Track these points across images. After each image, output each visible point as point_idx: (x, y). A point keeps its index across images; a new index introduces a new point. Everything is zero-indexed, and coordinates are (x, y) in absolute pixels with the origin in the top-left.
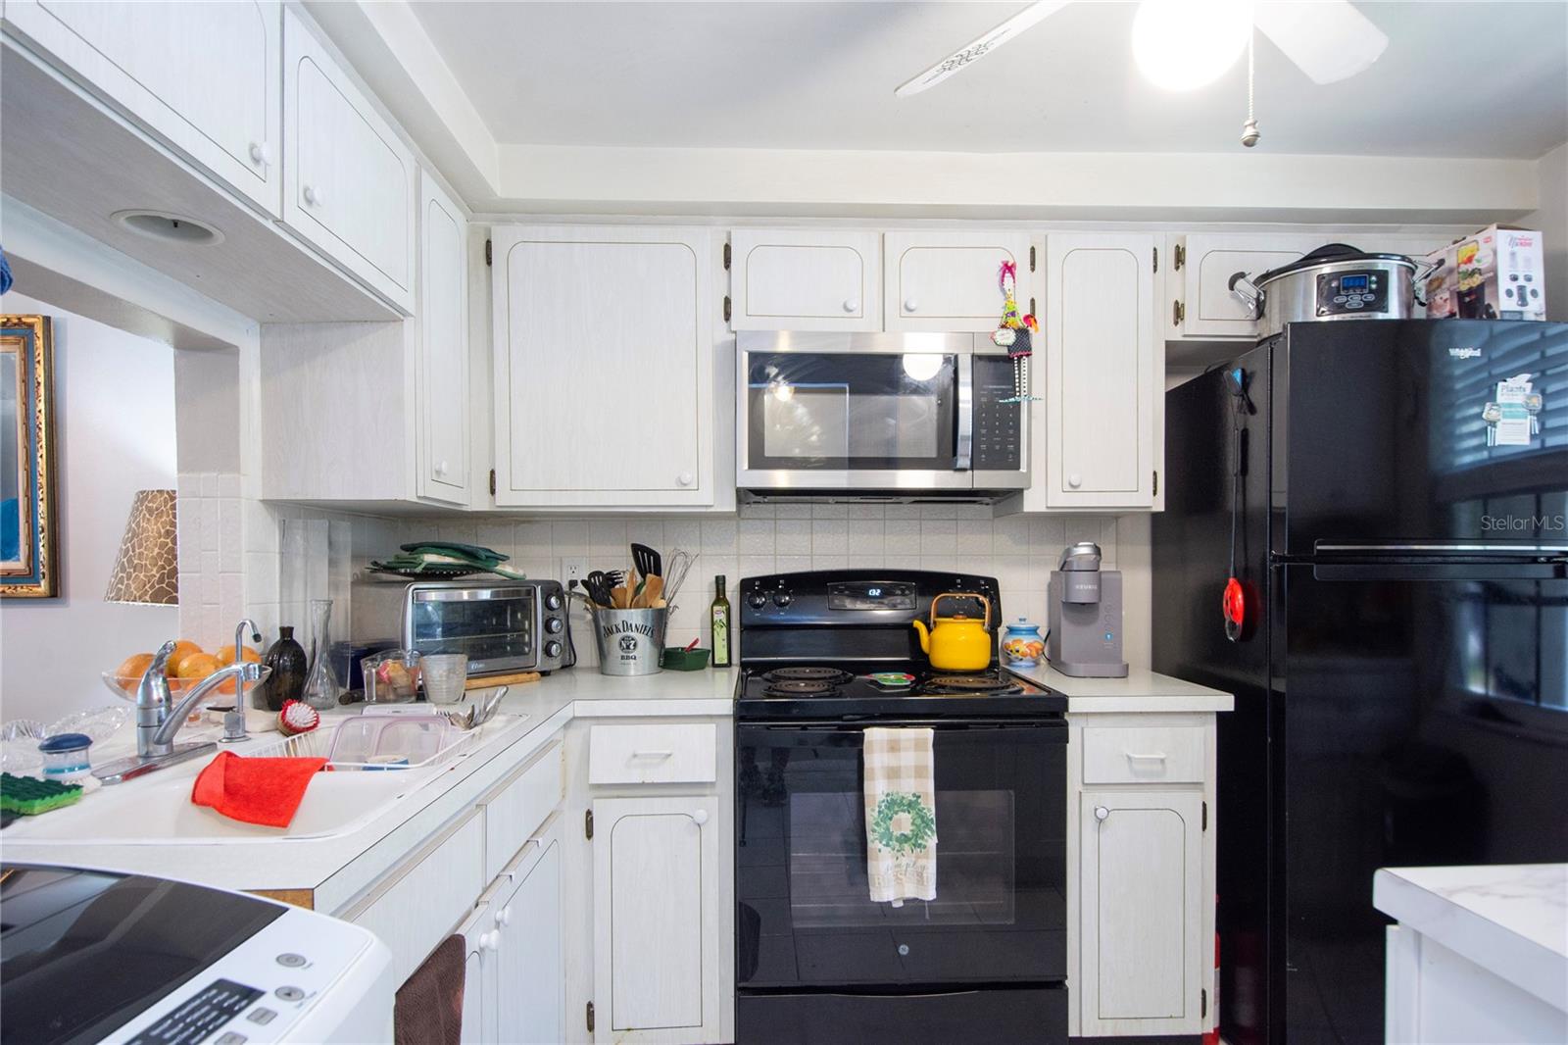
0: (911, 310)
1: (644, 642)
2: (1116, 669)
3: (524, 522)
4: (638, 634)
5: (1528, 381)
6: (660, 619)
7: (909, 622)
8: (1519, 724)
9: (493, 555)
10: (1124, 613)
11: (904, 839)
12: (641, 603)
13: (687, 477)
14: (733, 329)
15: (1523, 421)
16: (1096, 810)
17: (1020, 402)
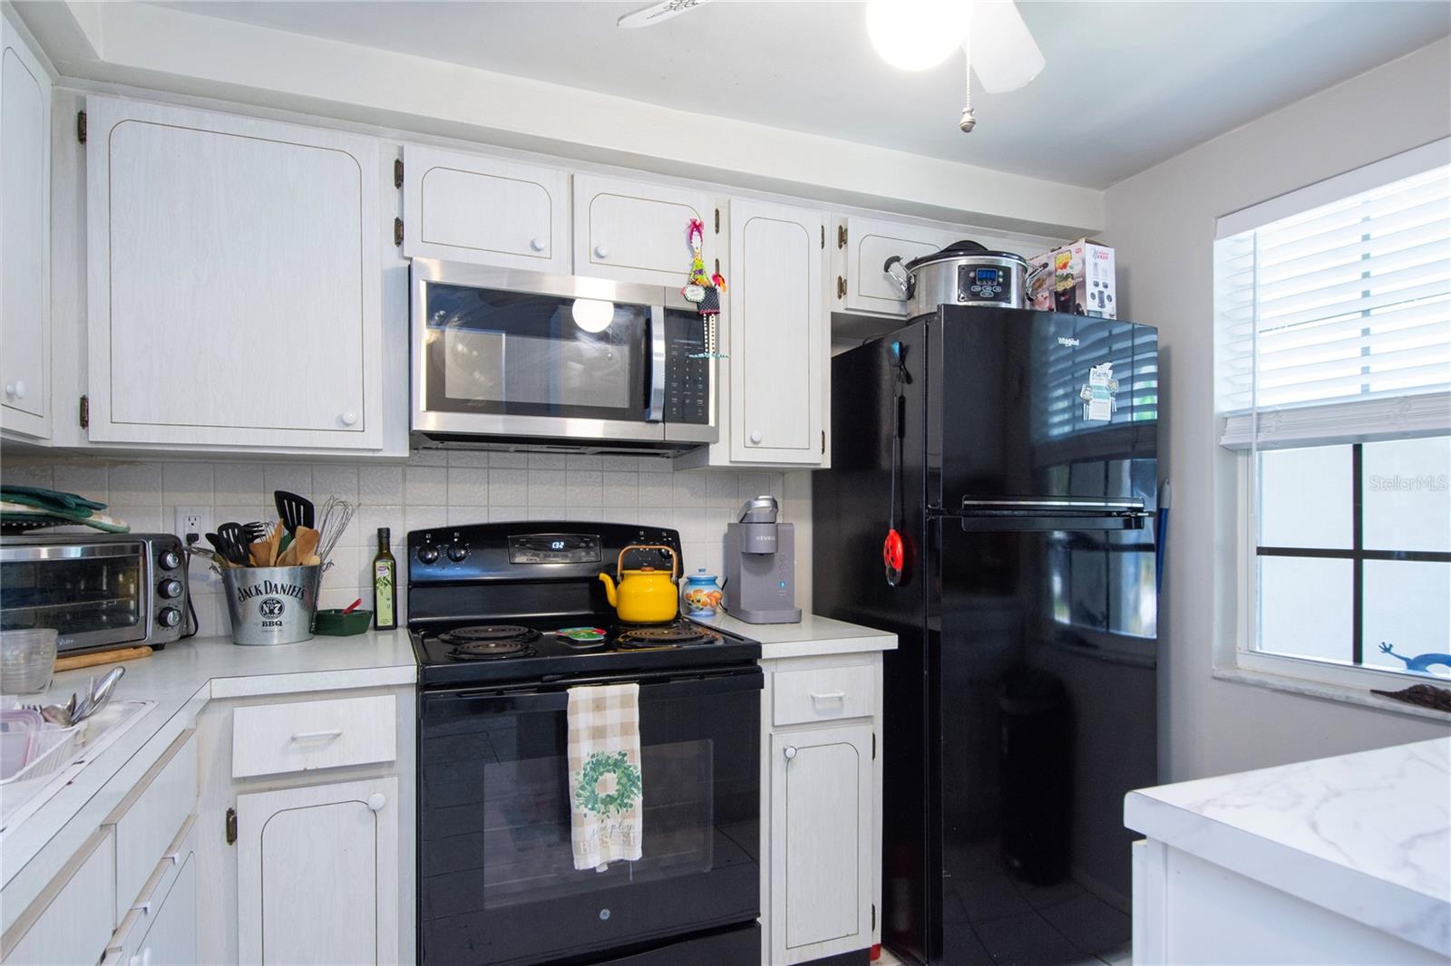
0: (601, 257)
1: (291, 604)
2: (791, 615)
3: (123, 463)
4: (285, 596)
5: (1110, 369)
6: (312, 578)
7: (593, 575)
8: (1096, 647)
9: (84, 502)
10: (795, 562)
11: (610, 800)
12: (289, 559)
13: (351, 416)
14: (406, 255)
15: (1106, 401)
16: (785, 750)
17: (708, 359)
